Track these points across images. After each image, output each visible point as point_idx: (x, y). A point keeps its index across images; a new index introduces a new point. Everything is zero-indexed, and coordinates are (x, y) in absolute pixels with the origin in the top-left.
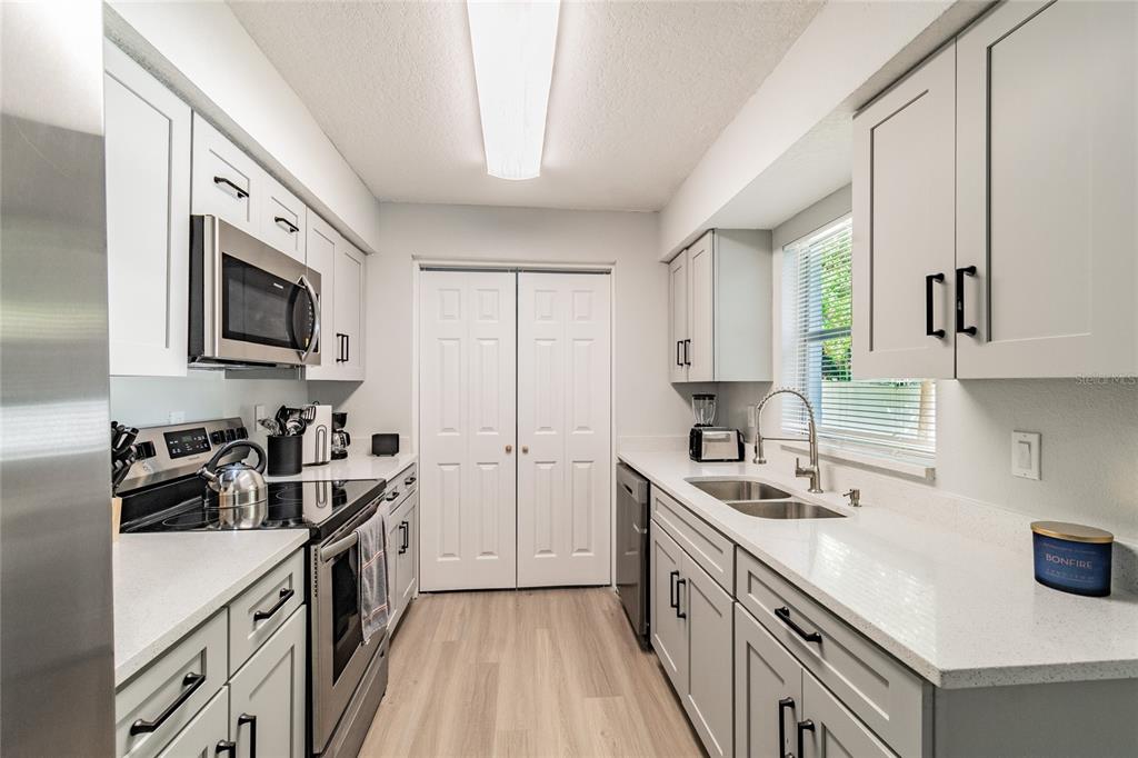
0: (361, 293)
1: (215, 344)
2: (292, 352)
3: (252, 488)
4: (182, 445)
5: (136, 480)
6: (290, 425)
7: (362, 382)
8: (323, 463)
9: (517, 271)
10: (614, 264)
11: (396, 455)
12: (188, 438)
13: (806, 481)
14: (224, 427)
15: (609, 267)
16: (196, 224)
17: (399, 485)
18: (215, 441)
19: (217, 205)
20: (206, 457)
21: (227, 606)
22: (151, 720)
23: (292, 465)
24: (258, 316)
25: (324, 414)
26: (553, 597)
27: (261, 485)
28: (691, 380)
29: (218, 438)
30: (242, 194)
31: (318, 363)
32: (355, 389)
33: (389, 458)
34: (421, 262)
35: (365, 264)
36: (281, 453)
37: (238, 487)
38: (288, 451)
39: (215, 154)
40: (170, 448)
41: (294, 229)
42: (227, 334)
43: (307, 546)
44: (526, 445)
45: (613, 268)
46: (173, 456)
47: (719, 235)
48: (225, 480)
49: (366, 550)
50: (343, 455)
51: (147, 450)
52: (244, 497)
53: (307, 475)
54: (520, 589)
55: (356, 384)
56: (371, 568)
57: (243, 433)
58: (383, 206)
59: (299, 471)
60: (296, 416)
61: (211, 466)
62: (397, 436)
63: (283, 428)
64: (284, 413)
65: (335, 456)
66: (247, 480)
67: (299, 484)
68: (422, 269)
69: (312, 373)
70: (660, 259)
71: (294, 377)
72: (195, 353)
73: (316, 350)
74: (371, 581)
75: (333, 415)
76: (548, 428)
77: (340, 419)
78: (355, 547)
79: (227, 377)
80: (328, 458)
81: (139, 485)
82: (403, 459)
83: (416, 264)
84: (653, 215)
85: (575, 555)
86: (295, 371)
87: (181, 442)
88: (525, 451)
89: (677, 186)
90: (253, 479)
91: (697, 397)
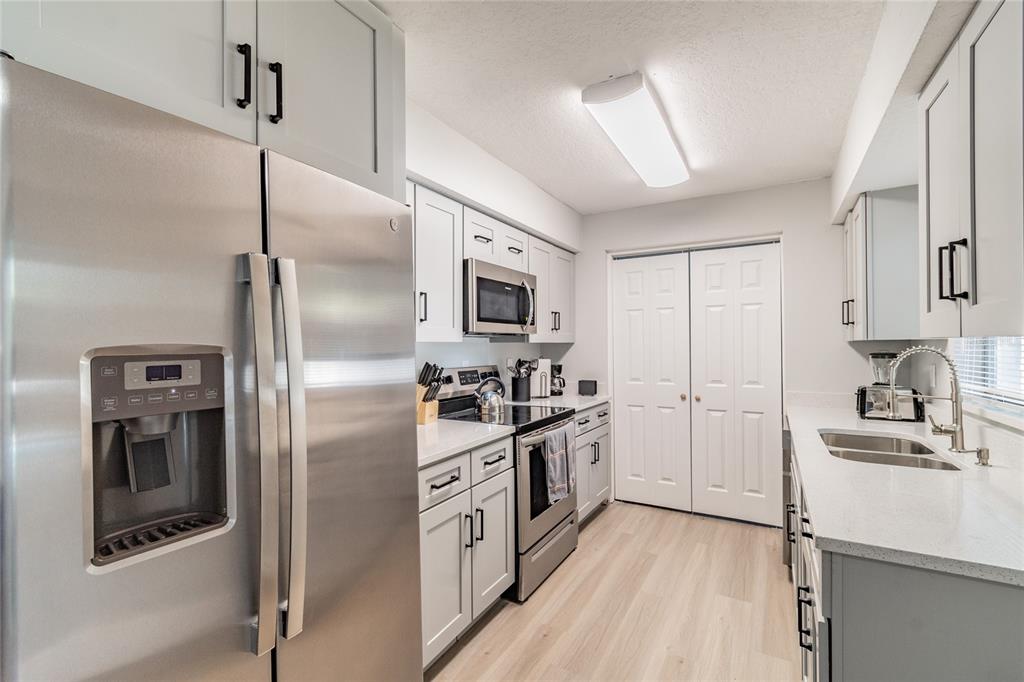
0: (571, 284)
1: (475, 325)
2: (519, 326)
3: (497, 405)
4: (465, 379)
5: (447, 394)
6: (522, 371)
7: (572, 344)
8: (545, 397)
9: (689, 251)
10: (781, 233)
11: (596, 396)
12: (468, 375)
13: (948, 439)
14: (487, 370)
15: (776, 237)
16: (465, 263)
17: (592, 415)
18: (483, 378)
19: (476, 252)
20: (477, 386)
21: (470, 451)
22: (438, 485)
23: (525, 396)
24: (497, 307)
25: (544, 365)
26: (722, 526)
27: (502, 405)
28: (856, 339)
29: (484, 376)
30: (489, 240)
31: (535, 332)
32: (568, 349)
33: (590, 397)
34: (614, 254)
35: (574, 261)
36: (520, 387)
37: (490, 404)
38: (522, 387)
39: (475, 223)
40: (461, 379)
41: (520, 251)
42: (480, 319)
43: (514, 435)
44: (698, 395)
45: (781, 236)
46: (462, 384)
47: (872, 198)
48: (485, 399)
49: (551, 447)
50: (561, 393)
51: (449, 380)
52: (492, 409)
53: (533, 403)
54: (695, 514)
55: (568, 346)
56: (555, 459)
57: (497, 374)
58: (586, 218)
59: (529, 400)
60: (527, 365)
61: (478, 390)
62: (596, 382)
63: (519, 372)
64: (520, 363)
65: (553, 393)
66: (496, 401)
67: (529, 407)
68: (615, 259)
69: (533, 339)
70: (832, 221)
71: (523, 341)
72: (466, 329)
73: (532, 324)
74: (555, 467)
75: (552, 366)
76: (720, 382)
77: (557, 369)
78: (544, 443)
79: (491, 342)
80: (549, 394)
81: (449, 397)
82: (599, 398)
83: (610, 256)
84: (826, 179)
85: (745, 493)
86: (523, 338)
87: (467, 376)
88: (698, 400)
89: (836, 154)
90: (498, 399)
91: (875, 356)
